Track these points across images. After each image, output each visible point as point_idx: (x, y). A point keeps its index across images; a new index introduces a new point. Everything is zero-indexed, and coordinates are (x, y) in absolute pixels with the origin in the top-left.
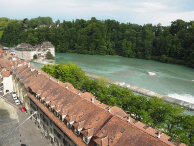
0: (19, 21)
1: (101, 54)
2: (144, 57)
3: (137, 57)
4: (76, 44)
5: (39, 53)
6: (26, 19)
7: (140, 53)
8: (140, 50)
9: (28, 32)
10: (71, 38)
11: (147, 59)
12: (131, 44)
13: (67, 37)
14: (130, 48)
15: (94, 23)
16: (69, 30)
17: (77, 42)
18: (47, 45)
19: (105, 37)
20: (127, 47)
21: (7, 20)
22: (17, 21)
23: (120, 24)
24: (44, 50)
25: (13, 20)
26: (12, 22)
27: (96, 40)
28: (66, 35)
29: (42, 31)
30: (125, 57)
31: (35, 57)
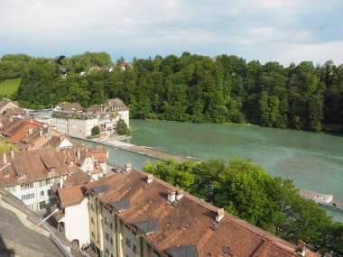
0: (50, 60)
1: (215, 122)
2: (308, 127)
3: (292, 126)
4: (165, 102)
5: (103, 122)
6: (62, 57)
7: (297, 118)
8: (297, 114)
9: (70, 80)
10: (155, 91)
11: (314, 131)
12: (277, 102)
13: (146, 89)
14: (276, 109)
15: (197, 62)
16: (149, 74)
17: (166, 98)
18: (116, 105)
19: (222, 87)
20: (269, 106)
21: (26, 59)
22: (46, 61)
23: (247, 62)
24: (113, 117)
25: (39, 59)
26: (38, 63)
27: (206, 94)
28: (145, 84)
29: (97, 78)
30: (267, 126)
31: (96, 131)
